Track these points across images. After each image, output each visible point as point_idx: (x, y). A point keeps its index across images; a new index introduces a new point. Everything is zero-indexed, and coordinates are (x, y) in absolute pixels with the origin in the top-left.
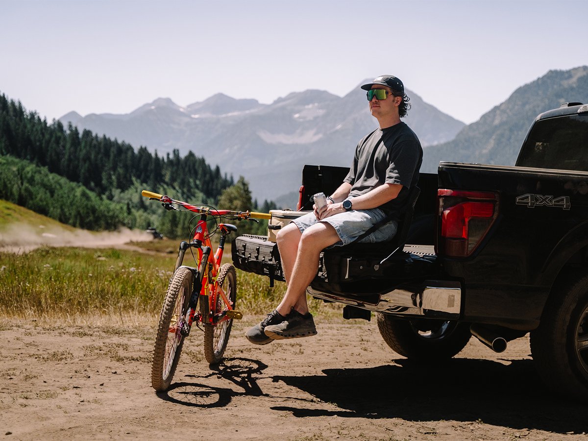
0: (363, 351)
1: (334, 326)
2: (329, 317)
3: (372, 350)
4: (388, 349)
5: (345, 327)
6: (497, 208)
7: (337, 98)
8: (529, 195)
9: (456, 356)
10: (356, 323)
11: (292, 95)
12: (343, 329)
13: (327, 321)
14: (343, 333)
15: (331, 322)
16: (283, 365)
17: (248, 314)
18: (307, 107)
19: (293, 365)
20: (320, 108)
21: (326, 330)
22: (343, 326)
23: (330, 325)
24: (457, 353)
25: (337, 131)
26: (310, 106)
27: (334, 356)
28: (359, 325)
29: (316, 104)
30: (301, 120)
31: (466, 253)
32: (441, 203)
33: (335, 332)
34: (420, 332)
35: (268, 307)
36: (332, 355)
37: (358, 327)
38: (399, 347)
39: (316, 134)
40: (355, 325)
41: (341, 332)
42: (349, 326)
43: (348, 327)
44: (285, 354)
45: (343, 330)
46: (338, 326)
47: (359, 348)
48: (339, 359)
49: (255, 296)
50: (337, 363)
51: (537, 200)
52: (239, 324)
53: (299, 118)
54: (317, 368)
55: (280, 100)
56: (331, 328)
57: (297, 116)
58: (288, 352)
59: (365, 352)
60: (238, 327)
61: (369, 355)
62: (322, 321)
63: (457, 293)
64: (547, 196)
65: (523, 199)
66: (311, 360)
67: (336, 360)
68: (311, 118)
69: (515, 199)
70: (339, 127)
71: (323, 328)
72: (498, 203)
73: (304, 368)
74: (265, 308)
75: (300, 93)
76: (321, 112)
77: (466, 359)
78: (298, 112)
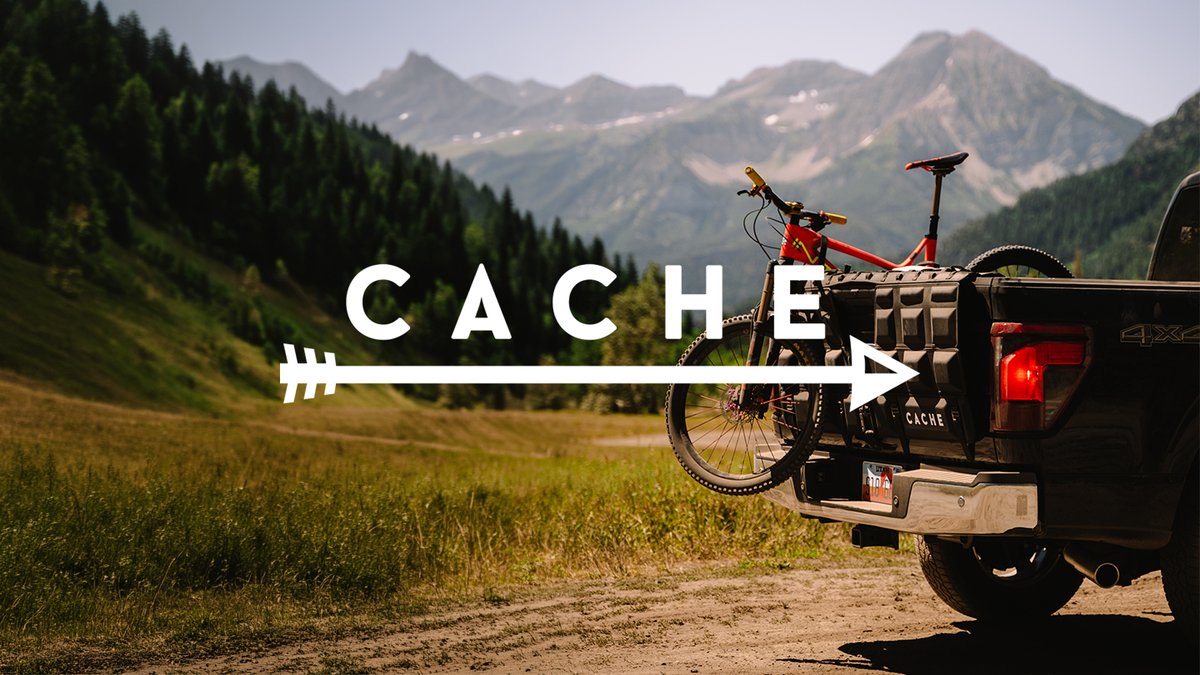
0: (896, 611)
1: (848, 571)
2: (841, 555)
3: (914, 608)
4: (943, 606)
5: (868, 573)
6: (1089, 349)
7: (860, 77)
8: (1141, 326)
9: (1062, 611)
10: (889, 566)
11: (760, 74)
12: (866, 576)
13: (835, 565)
14: (864, 582)
15: (843, 565)
16: (755, 641)
17: (687, 559)
18: (793, 99)
19: (772, 640)
20: (822, 101)
21: (833, 580)
22: (865, 570)
23: (840, 571)
24: (1062, 604)
25: (863, 152)
26: (801, 97)
27: (845, 623)
28: (895, 568)
29: (814, 93)
30: (782, 129)
31: (1042, 425)
32: (999, 347)
33: (849, 582)
34: (995, 572)
35: (723, 544)
36: (841, 622)
37: (892, 571)
38: (958, 599)
39: (816, 159)
40: (888, 568)
41: (860, 581)
42: (875, 570)
43: (873, 573)
44: (756, 624)
45: (864, 579)
46: (856, 571)
47: (892, 606)
48: (853, 626)
49: (699, 522)
50: (850, 634)
51: (1155, 334)
52: (671, 578)
53: (778, 124)
54: (814, 644)
55: (731, 86)
56: (843, 576)
57: (771, 120)
58: (762, 620)
59: (901, 613)
60: (669, 583)
61: (908, 619)
62: (827, 565)
63: (1031, 492)
64: (1171, 327)
65: (1132, 333)
66: (803, 631)
67: (847, 629)
68: (805, 125)
69: (1119, 335)
70: (867, 141)
71: (827, 576)
72: (1089, 342)
73: (791, 644)
74: (717, 545)
75: (776, 70)
76: (826, 110)
77: (1078, 617)
78: (775, 111)
